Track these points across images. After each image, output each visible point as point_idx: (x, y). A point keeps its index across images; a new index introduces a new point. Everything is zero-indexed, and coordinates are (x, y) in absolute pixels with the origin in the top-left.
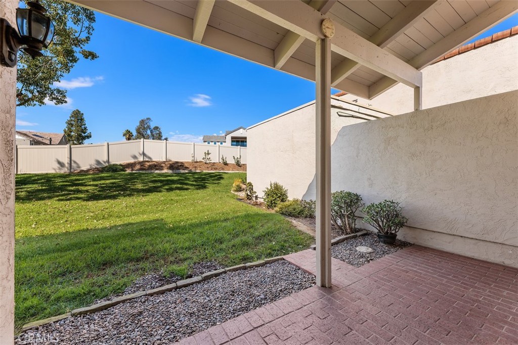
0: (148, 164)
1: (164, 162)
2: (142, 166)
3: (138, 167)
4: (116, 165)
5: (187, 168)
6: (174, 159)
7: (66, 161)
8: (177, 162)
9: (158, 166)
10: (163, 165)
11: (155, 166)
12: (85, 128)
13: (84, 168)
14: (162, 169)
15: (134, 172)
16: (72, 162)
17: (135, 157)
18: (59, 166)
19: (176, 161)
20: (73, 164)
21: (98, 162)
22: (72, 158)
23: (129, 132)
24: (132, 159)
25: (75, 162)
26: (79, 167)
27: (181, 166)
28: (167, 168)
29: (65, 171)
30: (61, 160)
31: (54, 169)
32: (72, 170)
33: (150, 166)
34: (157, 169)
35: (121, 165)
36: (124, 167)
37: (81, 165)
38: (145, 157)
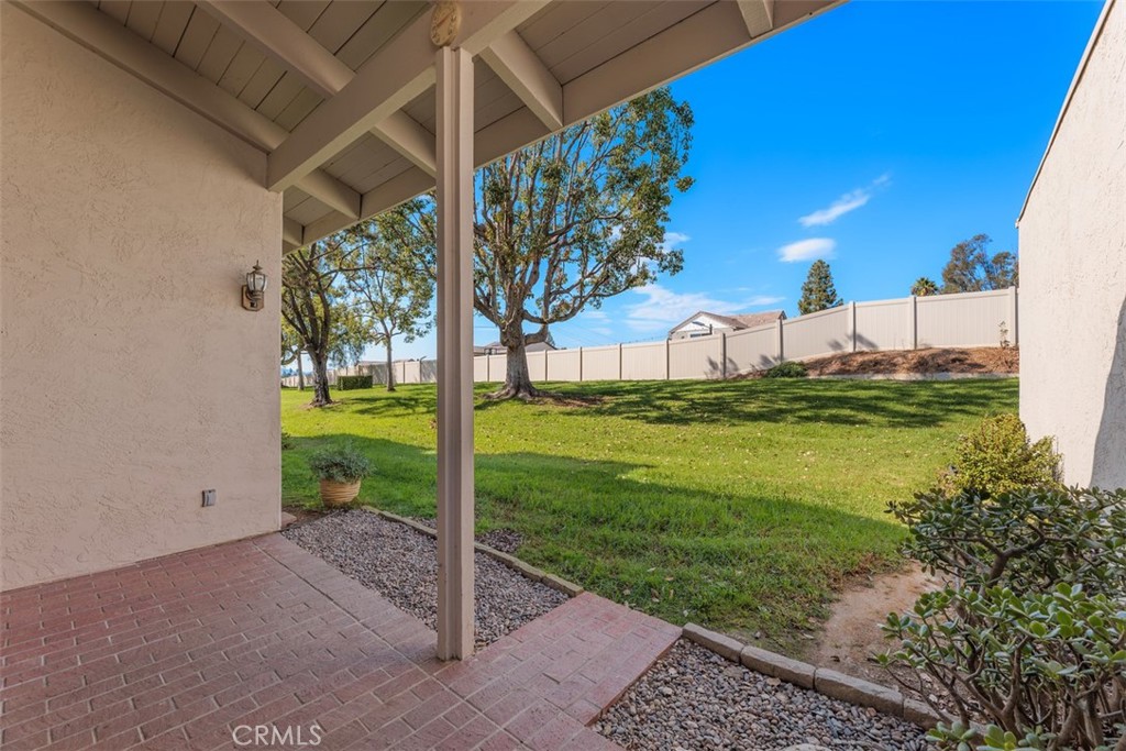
0: (860, 359)
1: (904, 354)
2: (843, 364)
3: (835, 367)
4: (794, 363)
5: (975, 366)
6: (940, 343)
7: (718, 360)
8: (947, 352)
9: (884, 363)
10: (900, 360)
11: (877, 363)
12: (833, 293)
13: (743, 371)
14: (895, 371)
15: (823, 377)
16: (727, 361)
17: (837, 345)
18: (710, 367)
19: (947, 347)
20: (728, 365)
21: (765, 360)
22: (727, 355)
23: (927, 283)
24: (830, 349)
25: (731, 361)
26: (736, 369)
27: (954, 361)
28: (908, 369)
29: (718, 375)
30: (713, 359)
31: (706, 374)
32: (727, 374)
33: (862, 364)
34: (878, 372)
35: (801, 364)
36: (805, 368)
37: (739, 366)
38: (858, 344)
